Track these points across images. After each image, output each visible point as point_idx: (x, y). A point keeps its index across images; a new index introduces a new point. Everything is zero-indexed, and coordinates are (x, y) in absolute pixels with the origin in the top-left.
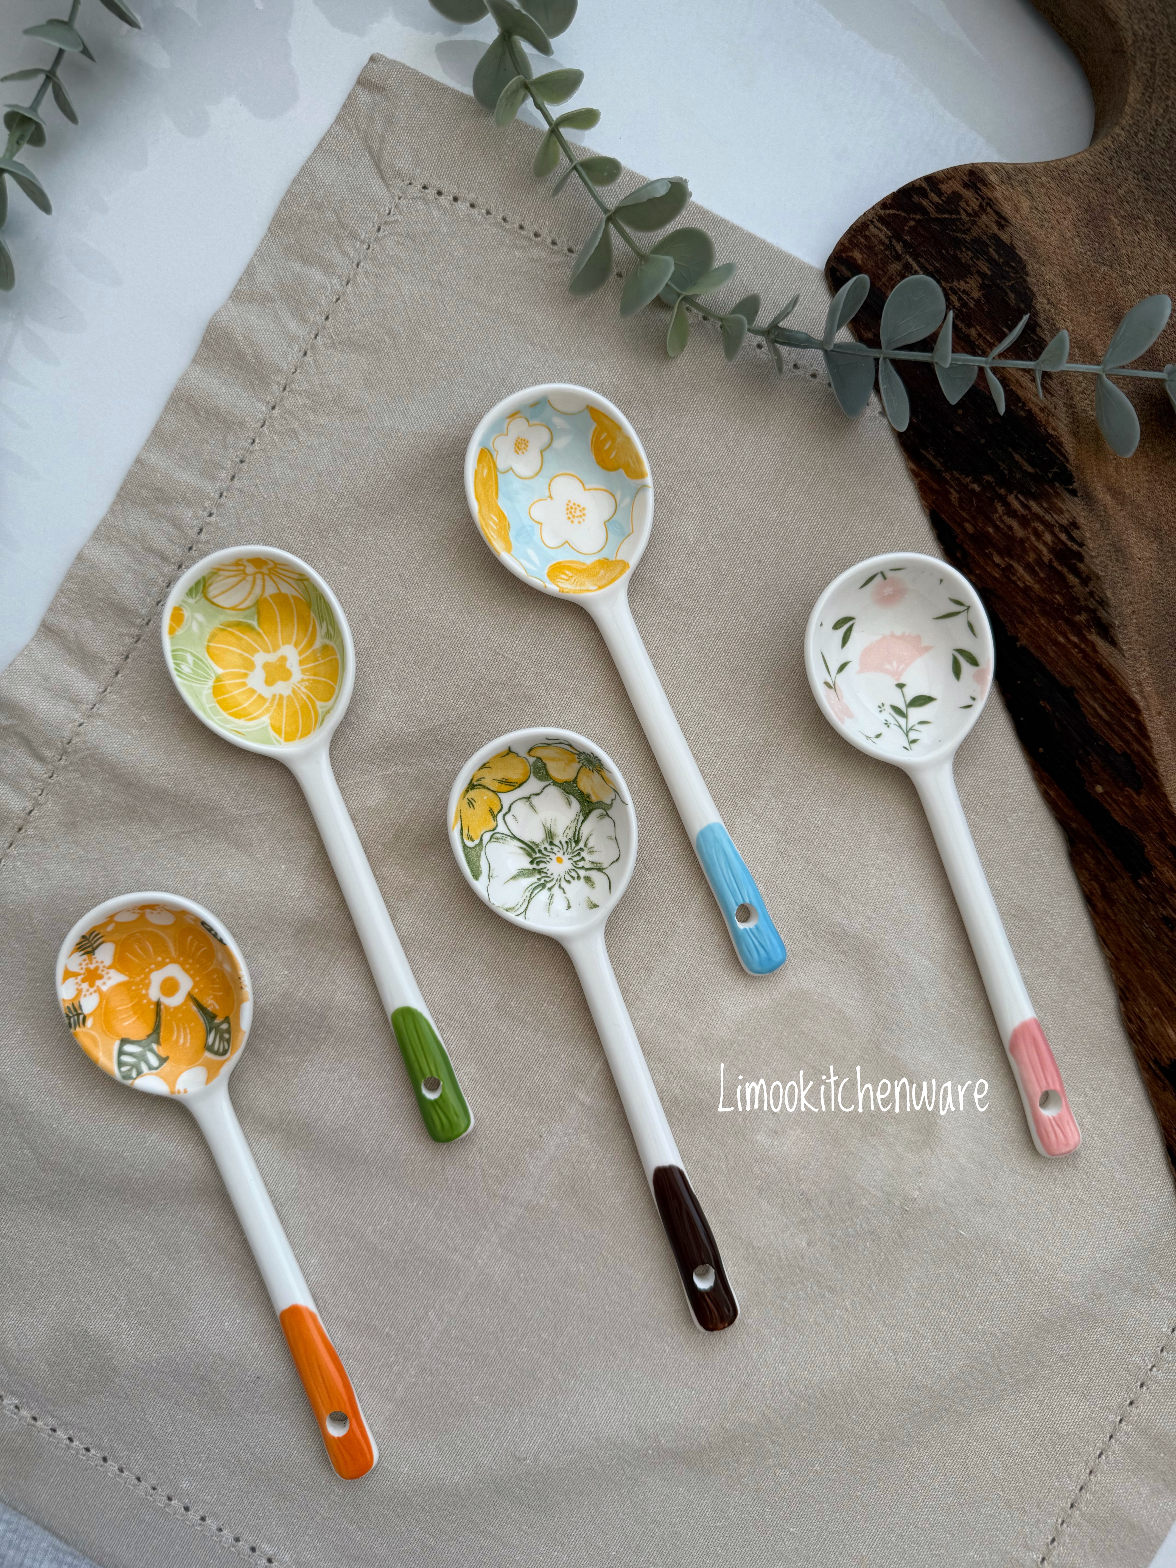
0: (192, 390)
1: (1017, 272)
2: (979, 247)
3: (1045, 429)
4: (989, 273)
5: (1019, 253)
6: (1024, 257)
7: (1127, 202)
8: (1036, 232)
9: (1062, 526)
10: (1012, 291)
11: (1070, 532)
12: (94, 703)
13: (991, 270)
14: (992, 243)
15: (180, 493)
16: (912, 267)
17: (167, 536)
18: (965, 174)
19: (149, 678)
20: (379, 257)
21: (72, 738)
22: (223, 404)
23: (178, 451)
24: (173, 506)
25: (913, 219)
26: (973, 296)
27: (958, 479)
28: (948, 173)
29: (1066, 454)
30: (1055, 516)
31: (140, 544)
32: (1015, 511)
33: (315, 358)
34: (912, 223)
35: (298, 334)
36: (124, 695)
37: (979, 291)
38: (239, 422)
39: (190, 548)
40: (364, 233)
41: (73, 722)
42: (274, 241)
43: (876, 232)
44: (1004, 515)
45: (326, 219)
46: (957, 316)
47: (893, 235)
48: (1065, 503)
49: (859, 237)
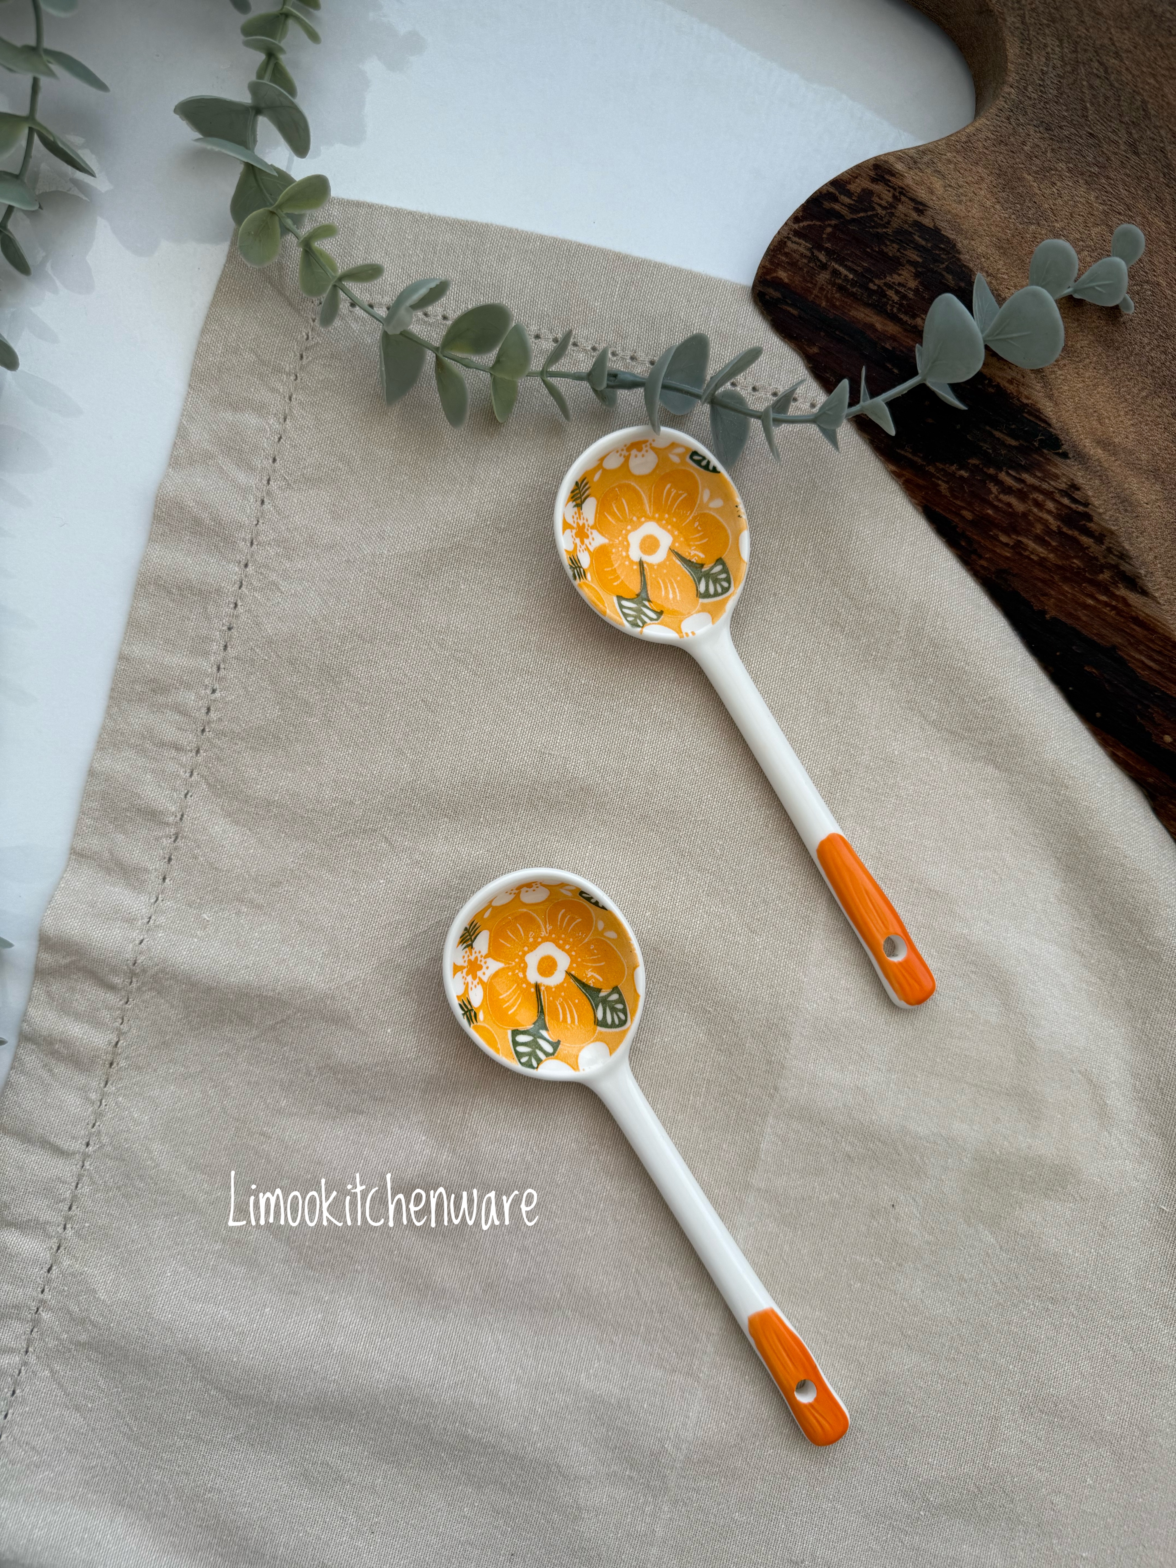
0: (158, 570)
2: (903, 237)
3: (1018, 399)
4: (920, 260)
5: (945, 234)
6: (952, 237)
7: (1036, 157)
8: (956, 209)
9: (1061, 491)
10: (948, 273)
11: (1071, 495)
12: (149, 916)
13: (921, 257)
14: (916, 230)
15: (176, 678)
16: (840, 273)
17: (175, 725)
18: (870, 170)
19: (198, 874)
20: (310, 384)
21: (136, 957)
22: (194, 576)
23: (161, 636)
24: (173, 693)
25: (830, 225)
26: (910, 286)
27: (943, 470)
28: (853, 172)
29: (1047, 419)
30: (1052, 483)
31: (149, 742)
32: (1010, 488)
33: (274, 504)
34: (829, 230)
35: (250, 485)
36: (178, 899)
37: (915, 280)
38: (215, 590)
39: (203, 731)
40: (288, 365)
41: (133, 941)
42: (198, 396)
43: (795, 247)
44: (999, 494)
45: (245, 360)
46: (899, 310)
47: (813, 246)
48: (1058, 467)
49: (779, 256)
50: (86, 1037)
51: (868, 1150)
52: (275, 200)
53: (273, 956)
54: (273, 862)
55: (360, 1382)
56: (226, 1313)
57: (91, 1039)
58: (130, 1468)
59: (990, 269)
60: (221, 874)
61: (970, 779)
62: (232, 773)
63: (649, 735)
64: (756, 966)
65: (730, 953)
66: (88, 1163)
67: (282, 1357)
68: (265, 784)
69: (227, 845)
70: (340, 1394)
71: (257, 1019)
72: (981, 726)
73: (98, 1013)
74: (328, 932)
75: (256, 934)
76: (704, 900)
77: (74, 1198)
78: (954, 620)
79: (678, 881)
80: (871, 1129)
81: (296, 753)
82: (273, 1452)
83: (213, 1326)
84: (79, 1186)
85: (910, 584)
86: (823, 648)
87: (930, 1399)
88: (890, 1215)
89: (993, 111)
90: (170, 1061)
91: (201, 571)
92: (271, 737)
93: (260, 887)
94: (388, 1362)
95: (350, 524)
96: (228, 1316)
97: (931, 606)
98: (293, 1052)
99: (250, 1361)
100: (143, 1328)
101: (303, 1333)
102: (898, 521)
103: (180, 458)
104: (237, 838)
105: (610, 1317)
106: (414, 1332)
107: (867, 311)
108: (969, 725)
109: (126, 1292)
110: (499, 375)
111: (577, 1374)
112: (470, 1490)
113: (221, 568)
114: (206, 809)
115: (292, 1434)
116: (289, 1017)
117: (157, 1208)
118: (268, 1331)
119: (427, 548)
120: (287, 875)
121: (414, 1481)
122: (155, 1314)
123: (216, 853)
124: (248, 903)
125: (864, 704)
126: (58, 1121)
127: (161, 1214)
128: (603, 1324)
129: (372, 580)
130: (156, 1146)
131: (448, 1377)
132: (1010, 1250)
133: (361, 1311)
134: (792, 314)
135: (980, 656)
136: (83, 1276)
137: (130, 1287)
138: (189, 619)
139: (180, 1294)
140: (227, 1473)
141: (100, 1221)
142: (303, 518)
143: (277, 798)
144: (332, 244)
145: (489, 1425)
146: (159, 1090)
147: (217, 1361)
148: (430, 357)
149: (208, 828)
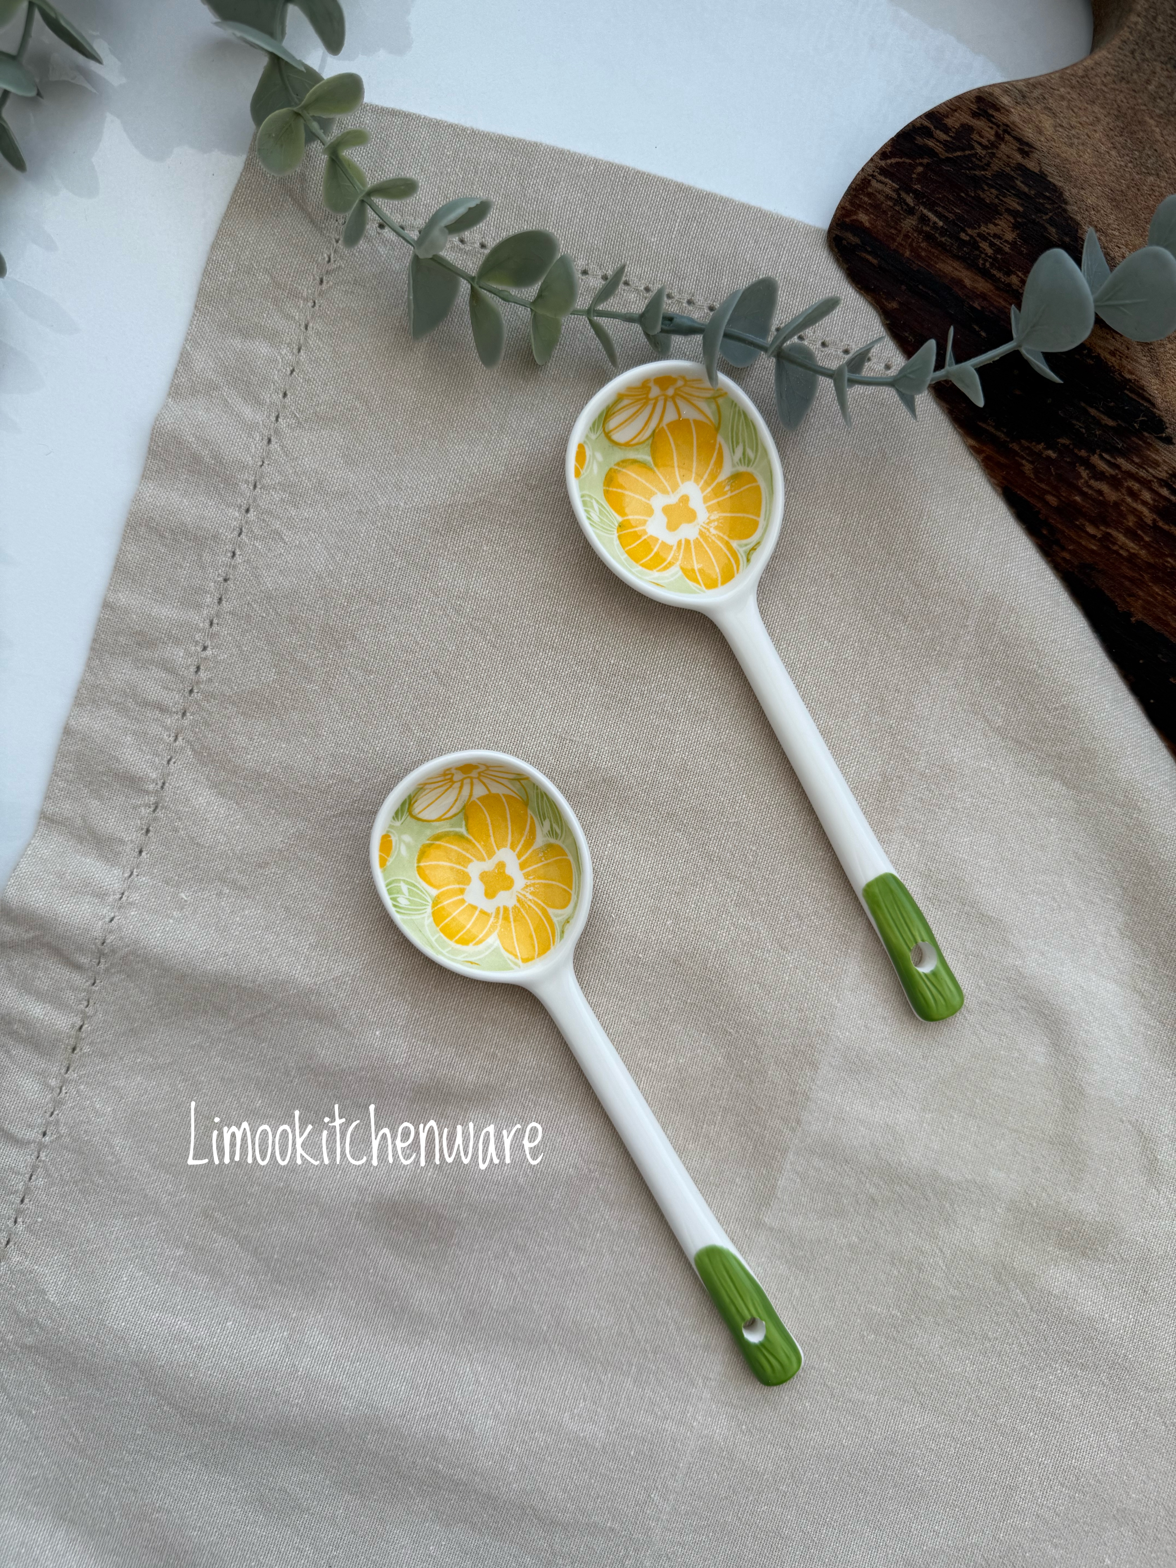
0: (150, 511)
1: (1054, 203)
2: (1004, 182)
3: (1121, 375)
4: (1021, 209)
5: (1051, 180)
6: (1060, 184)
7: (1160, 98)
8: (1066, 153)
9: (1160, 480)
10: (1051, 225)
11: (1171, 485)
12: (122, 891)
13: (1022, 205)
14: (1018, 175)
15: (164, 632)
16: (929, 220)
17: (161, 683)
18: (972, 102)
19: (178, 849)
20: (329, 312)
21: (106, 936)
22: (189, 519)
23: (150, 584)
24: (159, 647)
25: (921, 164)
26: (1007, 238)
27: (1028, 448)
28: (952, 104)
29: (1151, 398)
30: (1150, 470)
31: (131, 700)
32: (1102, 473)
33: (282, 444)
34: (920, 169)
35: (256, 421)
36: (154, 875)
37: (1013, 231)
38: (212, 536)
39: (191, 691)
40: (305, 290)
41: (103, 919)
42: (205, 319)
43: (879, 186)
44: (1090, 479)
45: (258, 282)
46: (992, 264)
47: (900, 187)
48: (1159, 453)
49: (862, 196)
50: (47, 1019)
51: (894, 1194)
52: (301, 101)
53: (255, 944)
54: (260, 840)
55: (325, 1408)
56: (185, 1324)
57: (53, 1020)
58: (74, 1481)
59: (1099, 224)
60: (203, 850)
61: (1034, 795)
62: (220, 739)
63: (681, 724)
64: (785, 987)
65: (757, 970)
66: (44, 1154)
67: (242, 1376)
68: (256, 754)
69: (211, 819)
70: (303, 1419)
71: (234, 1011)
72: (1051, 737)
73: (62, 993)
74: (316, 921)
75: (238, 919)
76: (731, 910)
77: (27, 1190)
78: (1030, 617)
79: (704, 888)
80: (898, 1171)
81: (292, 722)
82: (228, 1474)
83: (170, 1338)
84: (33, 1178)
85: (984, 574)
86: (882, 639)
87: (941, 1463)
88: (913, 1264)
89: (1116, 42)
90: (138, 1050)
91: (198, 514)
92: (265, 702)
93: (244, 867)
94: (356, 1388)
95: (365, 471)
96: (186, 1327)
97: (1006, 599)
98: (271, 1049)
99: (207, 1378)
100: (94, 1335)
101: (266, 1351)
102: (975, 502)
103: (181, 388)
104: (223, 812)
105: (600, 1354)
106: (386, 1357)
107: (956, 264)
108: (1037, 734)
109: (77, 1295)
110: (540, 312)
111: (560, 1413)
112: (438, 1528)
113: (219, 512)
114: (190, 777)
115: (249, 1457)
116: (269, 1011)
117: (116, 1207)
118: (229, 1347)
119: (448, 502)
120: (275, 856)
121: (378, 1514)
122: (108, 1322)
123: (199, 827)
124: (230, 884)
125: (923, 704)
126: (13, 1106)
127: (120, 1213)
128: (591, 1362)
129: (386, 534)
130: (117, 1141)
131: (420, 1408)
132: (1041, 1311)
133: (330, 1332)
134: (871, 263)
135: (1055, 659)
136: (33, 1275)
137: (83, 1290)
138: (181, 567)
139: (135, 1301)
140: (177, 1493)
141: (54, 1216)
142: (312, 461)
143: (268, 771)
144: (362, 156)
145: (461, 1462)
146: (124, 1080)
147: (171, 1375)
148: (464, 287)
149: (191, 798)
